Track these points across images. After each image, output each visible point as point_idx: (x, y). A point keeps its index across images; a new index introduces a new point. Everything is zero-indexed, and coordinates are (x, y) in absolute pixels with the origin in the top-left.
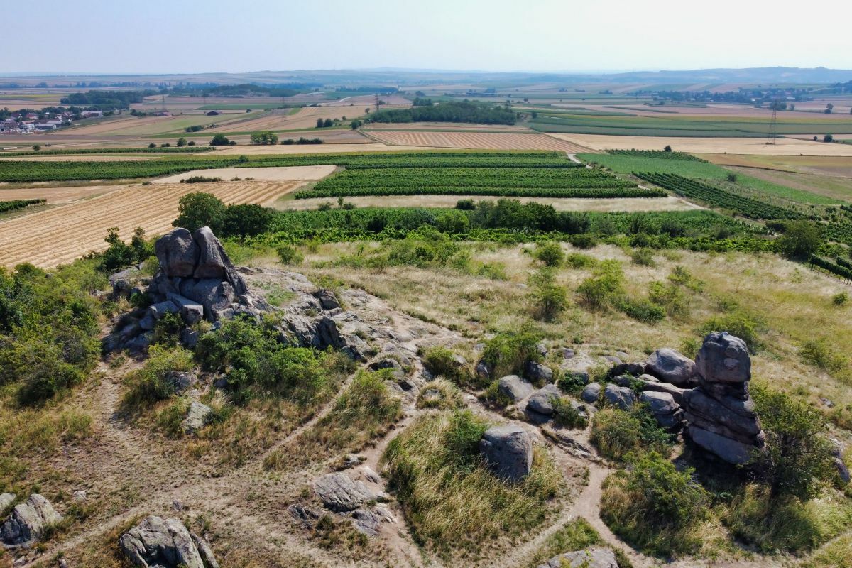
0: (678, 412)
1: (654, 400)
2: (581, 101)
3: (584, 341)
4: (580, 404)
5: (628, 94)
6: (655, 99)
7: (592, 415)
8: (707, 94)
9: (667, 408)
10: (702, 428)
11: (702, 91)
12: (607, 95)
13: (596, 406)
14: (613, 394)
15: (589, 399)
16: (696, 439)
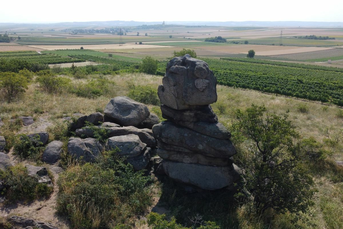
0: (147, 151)
1: (122, 144)
2: (41, 33)
3: (45, 111)
4: (40, 168)
5: (62, 31)
6: (73, 32)
7: (56, 177)
8: (93, 30)
9: (137, 149)
10: (177, 162)
11: (92, 29)
12: (52, 31)
13: (60, 166)
14: (77, 148)
15: (51, 159)
16: (173, 174)
